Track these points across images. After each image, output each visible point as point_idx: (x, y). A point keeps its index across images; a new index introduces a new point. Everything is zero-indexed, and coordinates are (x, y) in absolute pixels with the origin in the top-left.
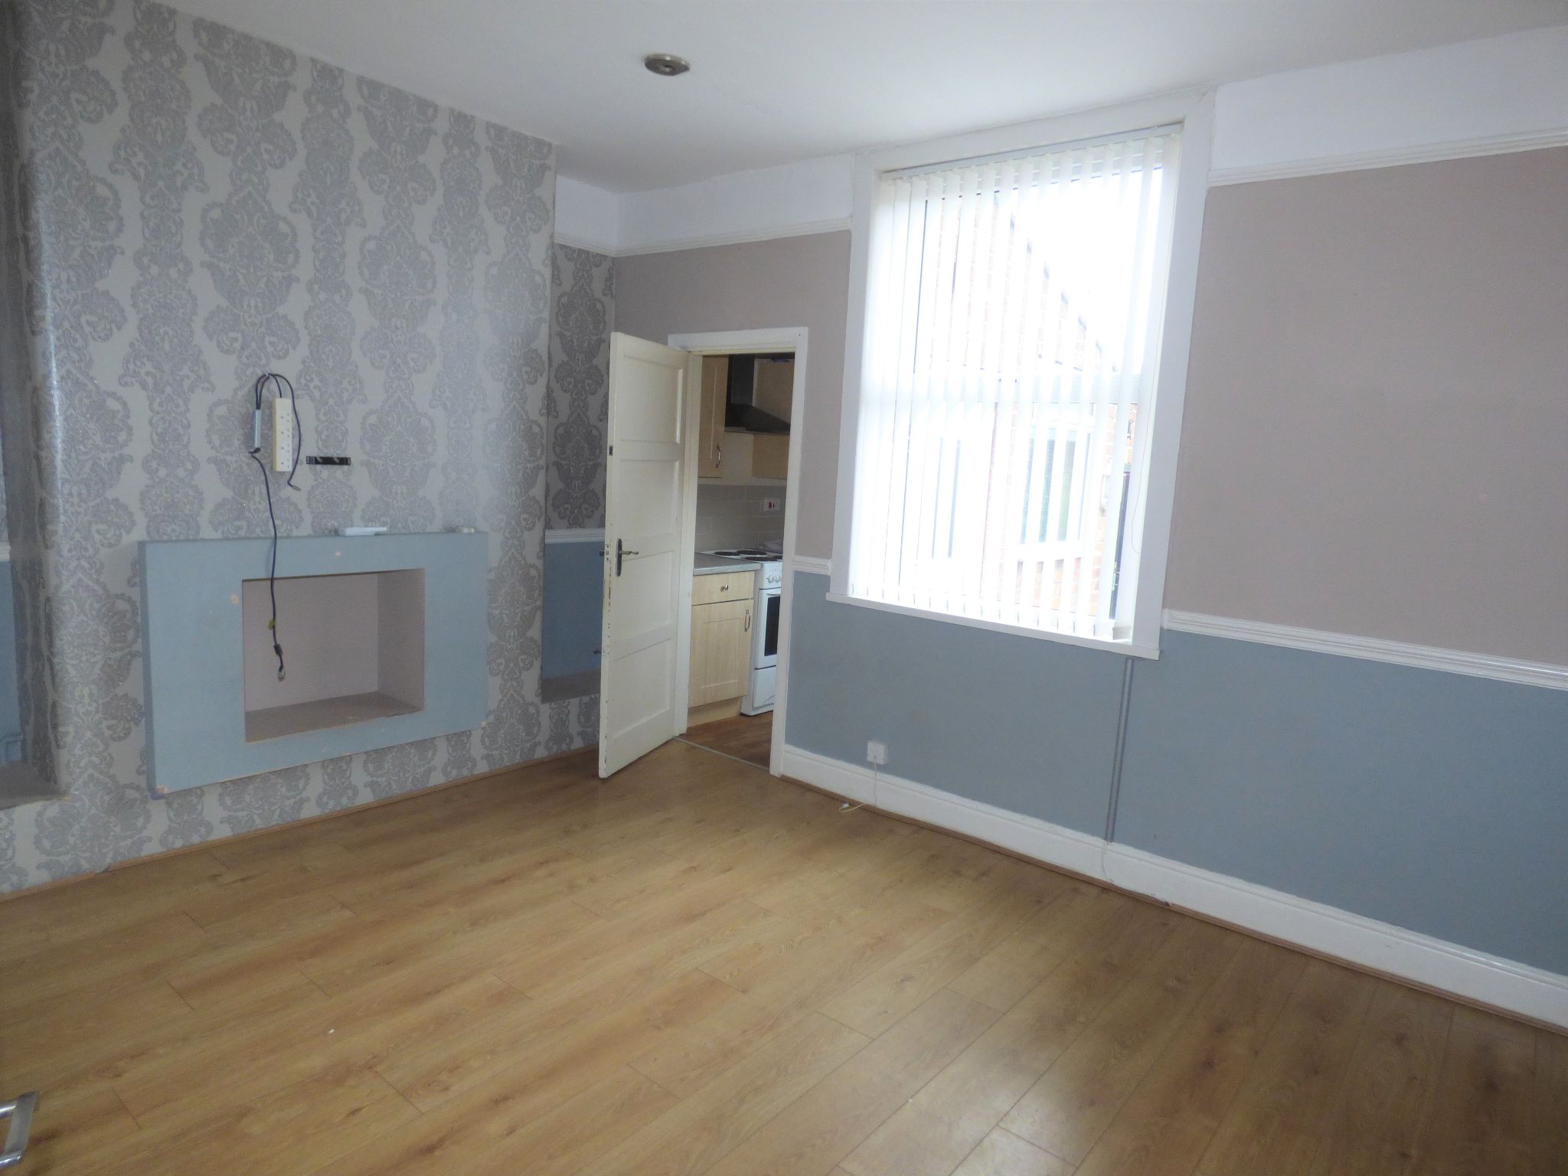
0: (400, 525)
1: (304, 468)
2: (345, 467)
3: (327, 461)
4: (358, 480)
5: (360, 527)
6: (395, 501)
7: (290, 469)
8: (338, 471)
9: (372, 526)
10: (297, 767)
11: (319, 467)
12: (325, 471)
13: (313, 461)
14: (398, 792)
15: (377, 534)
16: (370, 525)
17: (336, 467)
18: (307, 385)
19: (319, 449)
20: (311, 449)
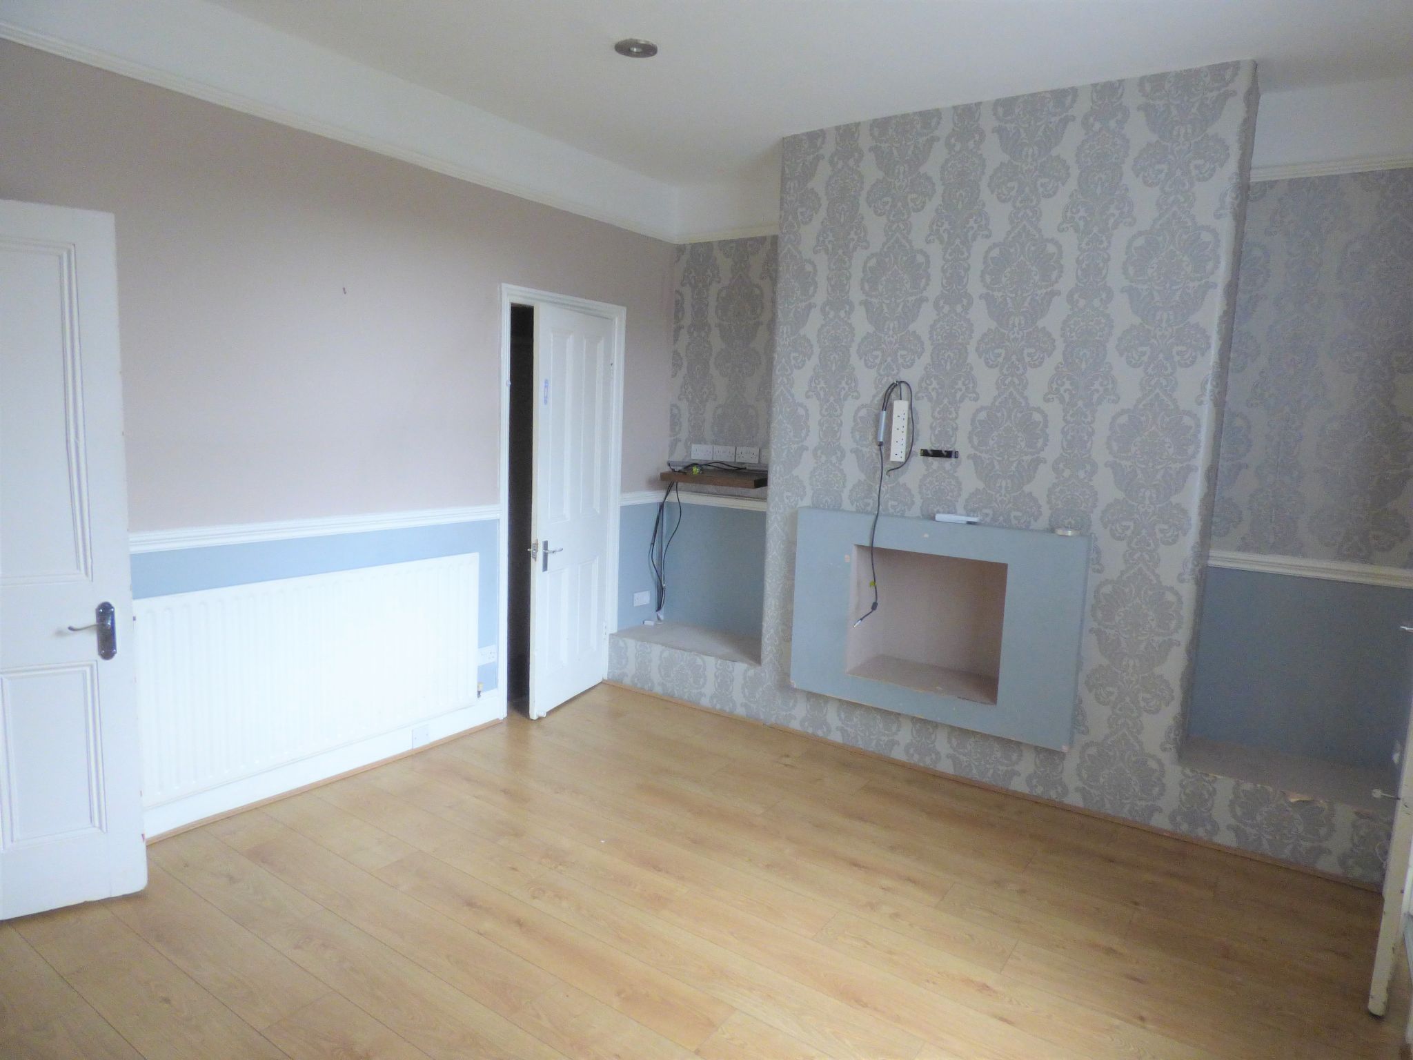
0: (1001, 518)
1: (918, 460)
2: (953, 460)
3: (937, 454)
4: (965, 473)
5: (961, 515)
6: (998, 495)
7: (903, 460)
8: (948, 463)
9: (973, 516)
10: (893, 712)
11: (930, 459)
12: (935, 462)
13: (925, 453)
14: (977, 777)
15: (969, 523)
16: (972, 514)
17: (944, 459)
18: (926, 388)
19: (932, 443)
20: (925, 443)
